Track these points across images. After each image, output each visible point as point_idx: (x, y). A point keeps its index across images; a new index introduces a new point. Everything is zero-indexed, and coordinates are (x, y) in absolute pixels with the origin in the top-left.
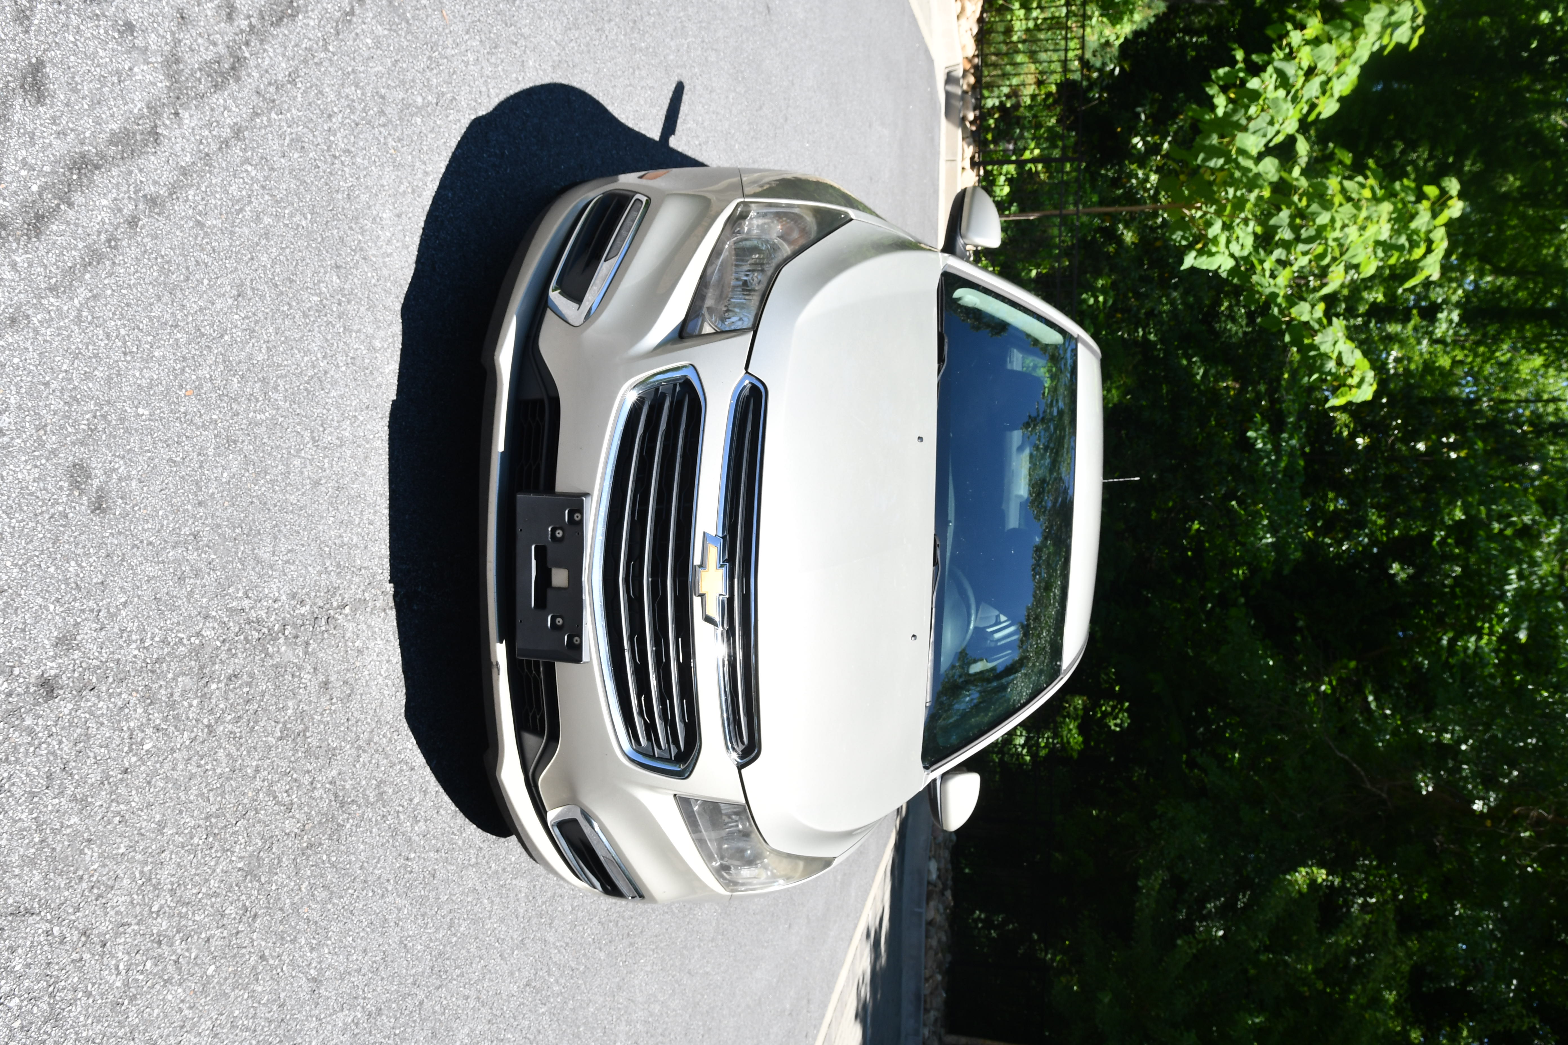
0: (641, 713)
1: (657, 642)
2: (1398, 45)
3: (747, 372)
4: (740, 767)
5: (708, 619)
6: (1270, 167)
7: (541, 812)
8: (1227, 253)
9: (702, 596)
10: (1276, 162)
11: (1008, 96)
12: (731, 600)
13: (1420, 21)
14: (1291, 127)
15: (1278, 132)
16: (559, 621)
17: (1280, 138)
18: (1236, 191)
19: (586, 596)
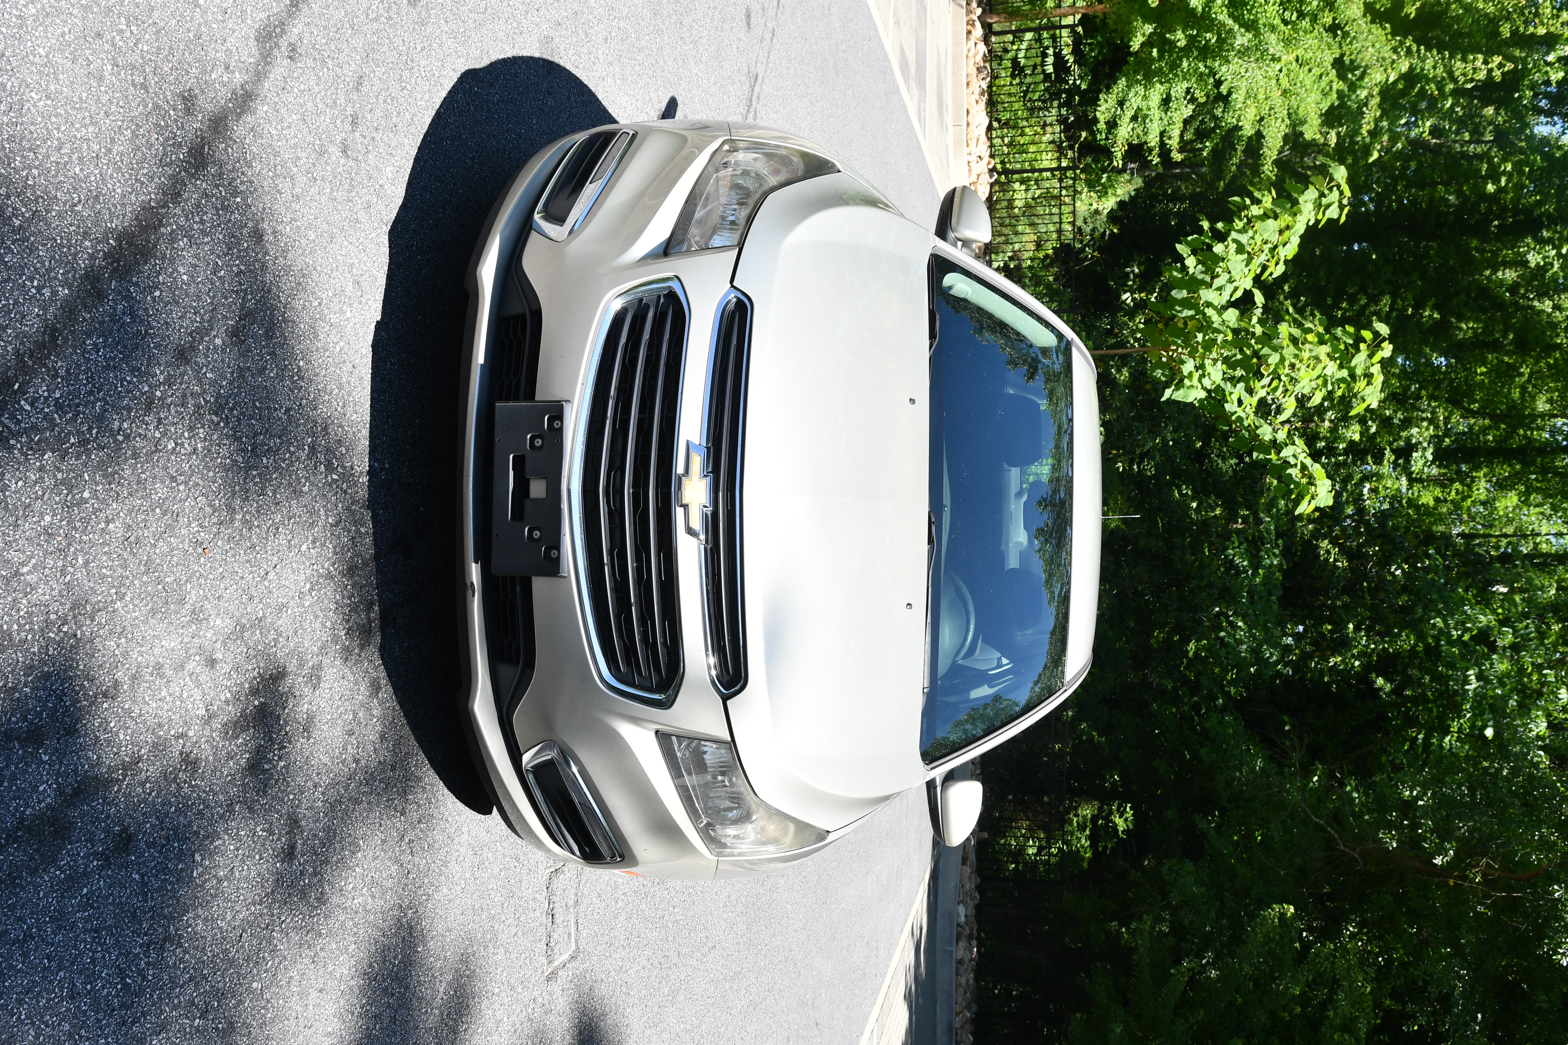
0: (620, 636)
1: (638, 558)
2: (1330, 220)
3: (733, 286)
4: (725, 699)
5: (690, 531)
6: (1232, 315)
7: (515, 756)
8: (1200, 386)
9: (685, 507)
10: (1237, 312)
11: (1011, 259)
12: (715, 514)
13: (1345, 202)
14: (1248, 284)
15: (1236, 289)
16: (537, 534)
17: (1239, 294)
18: (1204, 336)
19: (565, 506)
